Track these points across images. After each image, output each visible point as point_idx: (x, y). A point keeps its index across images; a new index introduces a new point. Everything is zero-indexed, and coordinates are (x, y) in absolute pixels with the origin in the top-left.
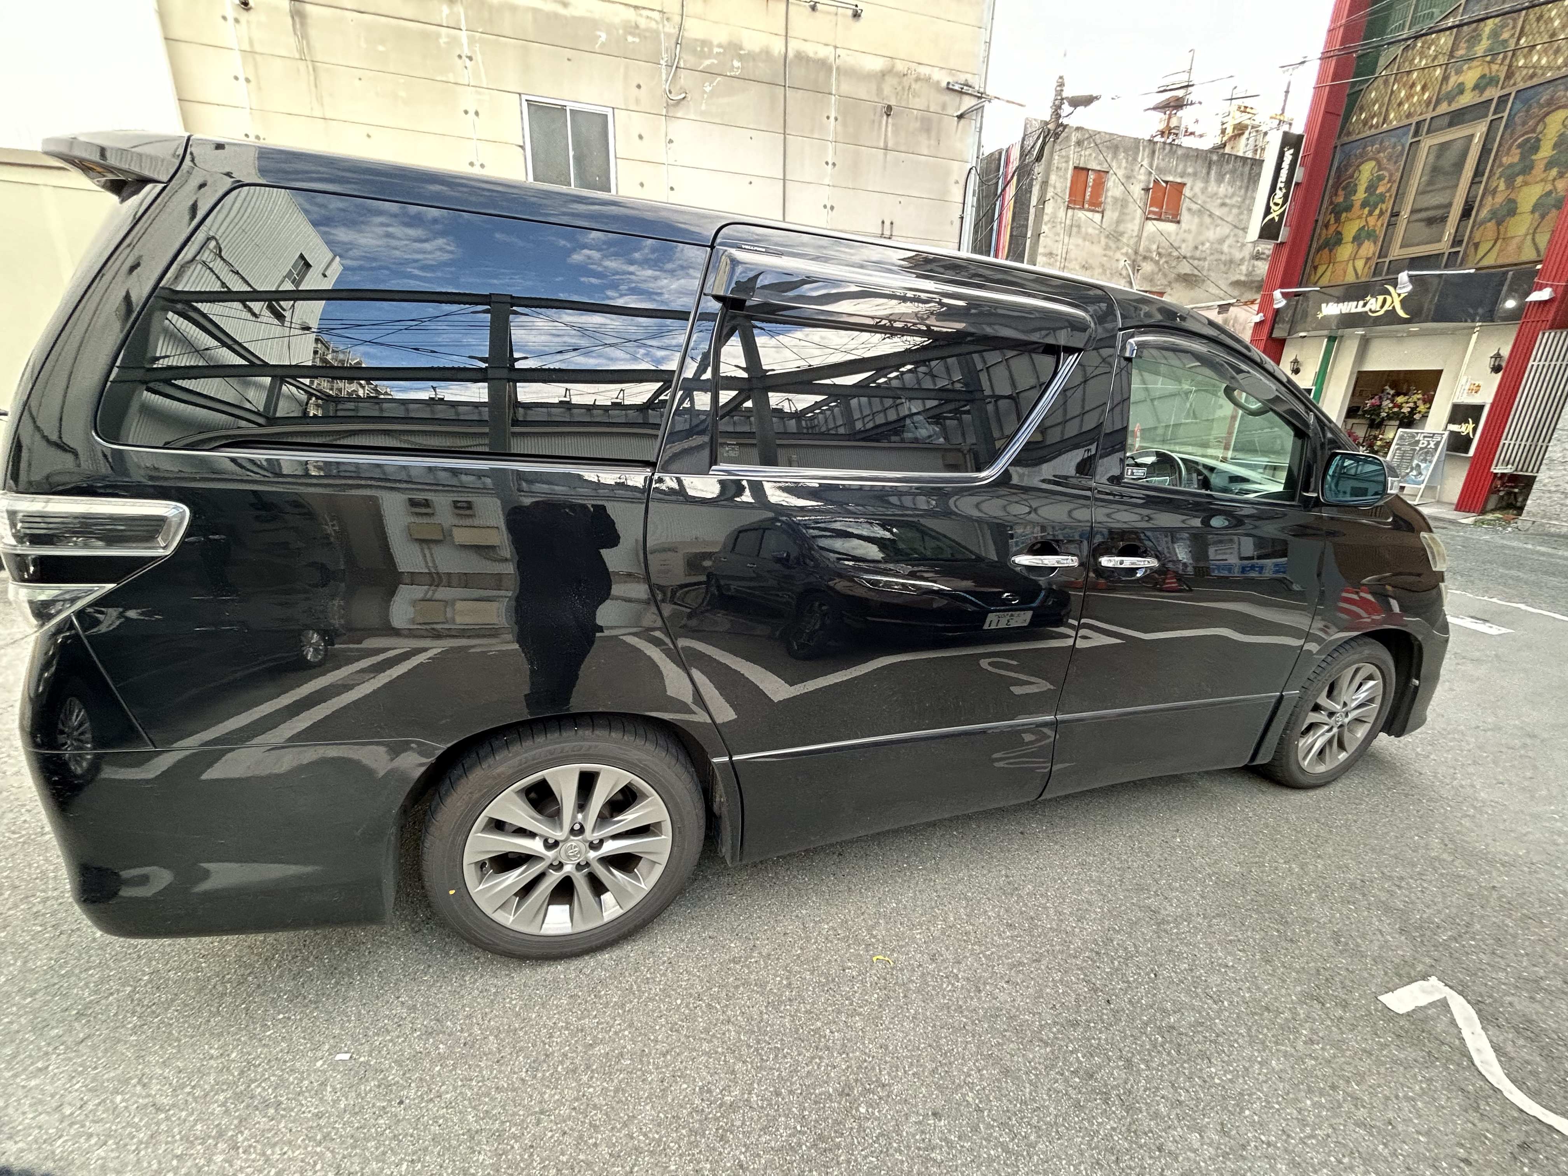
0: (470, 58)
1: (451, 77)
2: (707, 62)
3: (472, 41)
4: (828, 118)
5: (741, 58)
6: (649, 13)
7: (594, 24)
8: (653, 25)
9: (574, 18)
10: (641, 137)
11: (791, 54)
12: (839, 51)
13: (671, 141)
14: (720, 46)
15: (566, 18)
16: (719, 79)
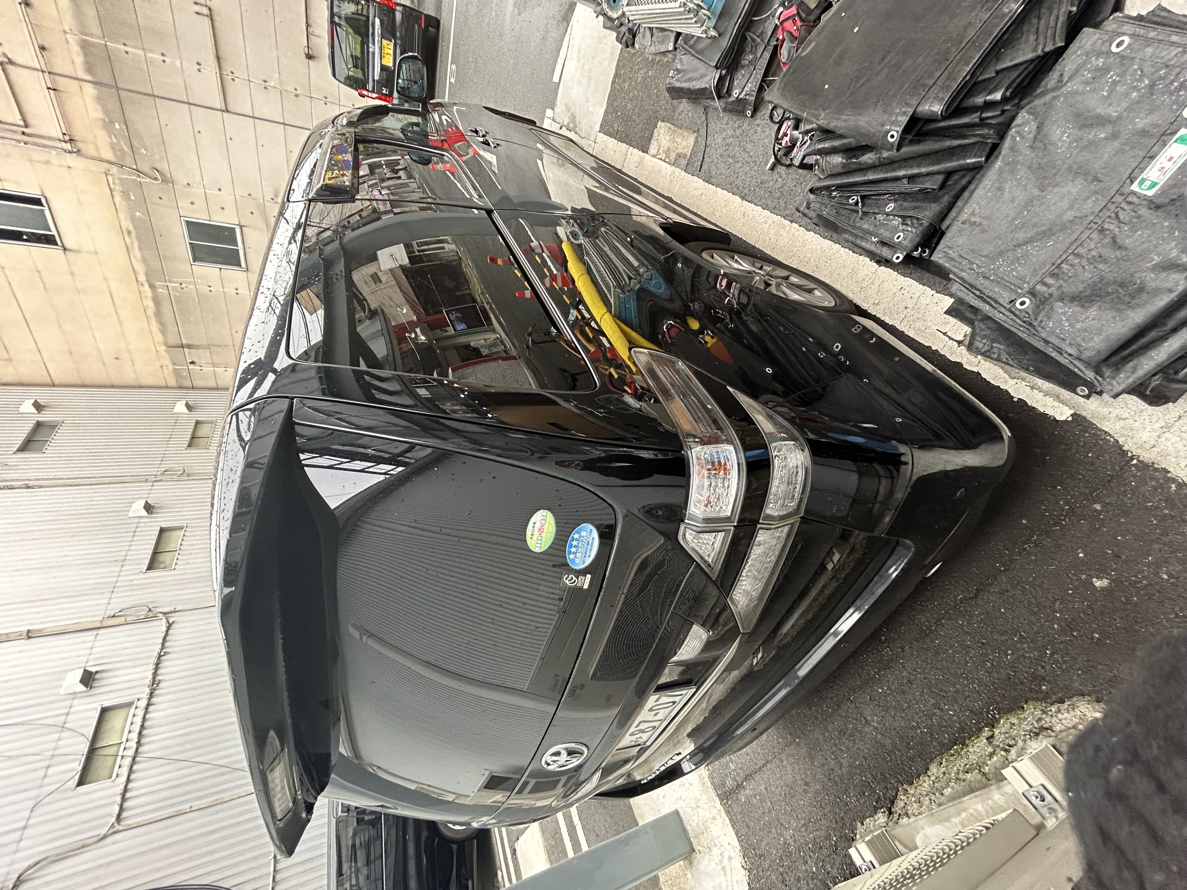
0: (181, 284)
1: (195, 294)
2: (125, 148)
3: (171, 282)
4: (127, 53)
5: (112, 123)
6: (111, 182)
7: (133, 219)
8: (117, 181)
9: (135, 228)
10: (192, 203)
11: (89, 78)
12: (67, 30)
13: (188, 184)
14: (111, 138)
15: (137, 233)
16: (134, 142)
